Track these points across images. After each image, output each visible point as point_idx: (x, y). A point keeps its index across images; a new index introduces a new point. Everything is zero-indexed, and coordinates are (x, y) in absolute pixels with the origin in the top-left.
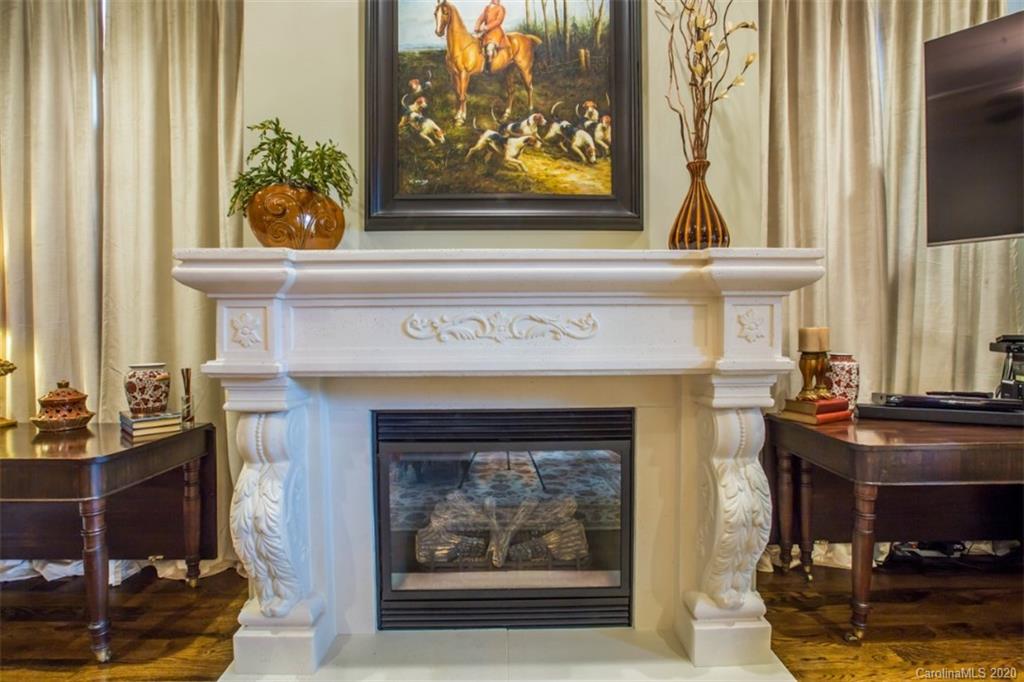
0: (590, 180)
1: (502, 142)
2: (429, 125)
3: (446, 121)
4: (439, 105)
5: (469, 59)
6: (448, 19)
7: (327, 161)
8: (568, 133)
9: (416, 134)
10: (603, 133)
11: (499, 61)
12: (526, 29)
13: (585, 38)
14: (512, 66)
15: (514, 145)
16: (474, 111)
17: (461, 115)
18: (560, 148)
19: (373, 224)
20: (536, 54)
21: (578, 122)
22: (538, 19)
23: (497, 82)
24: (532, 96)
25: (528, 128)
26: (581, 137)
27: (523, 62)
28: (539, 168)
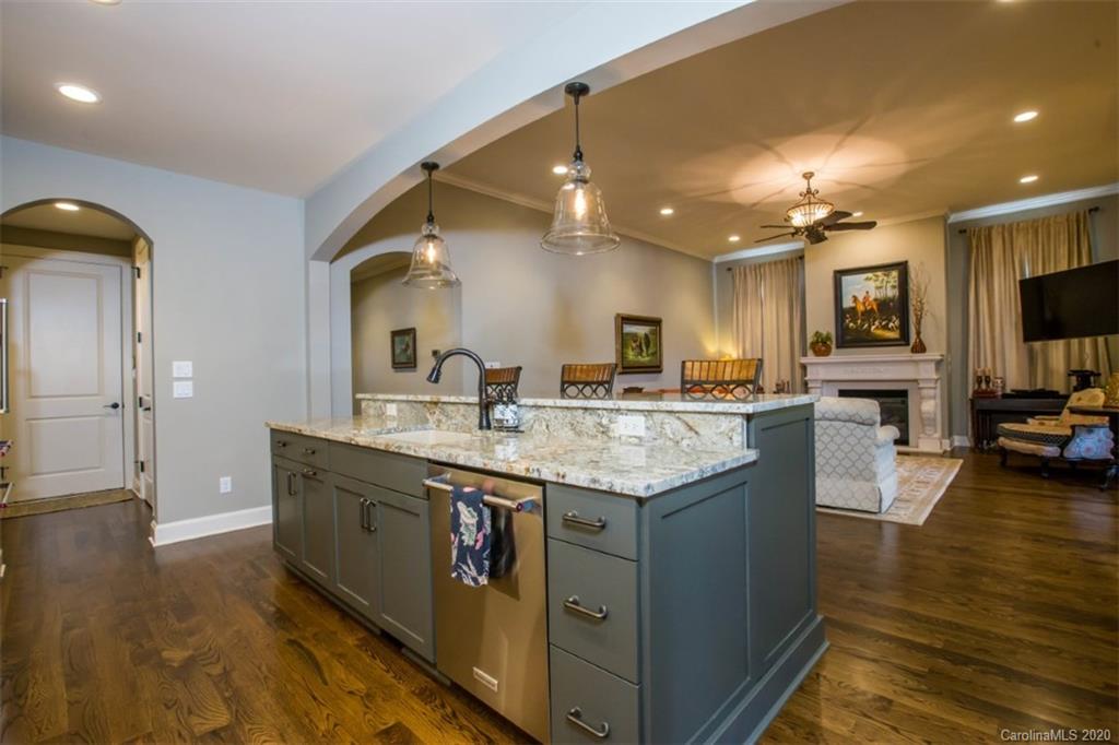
0: (894, 335)
1: (870, 326)
2: (851, 324)
3: (855, 323)
4: (854, 320)
5: (861, 308)
6: (855, 299)
7: (828, 338)
8: (887, 324)
9: (848, 326)
10: (897, 323)
11: (869, 308)
12: (876, 300)
13: (892, 300)
14: (872, 309)
15: (873, 327)
16: (862, 320)
17: (859, 322)
18: (885, 328)
19: (838, 347)
20: (879, 305)
21: (890, 321)
22: (879, 296)
23: (868, 314)
24: (877, 315)
25: (877, 323)
26: (891, 325)
27: (875, 307)
28: (880, 332)
